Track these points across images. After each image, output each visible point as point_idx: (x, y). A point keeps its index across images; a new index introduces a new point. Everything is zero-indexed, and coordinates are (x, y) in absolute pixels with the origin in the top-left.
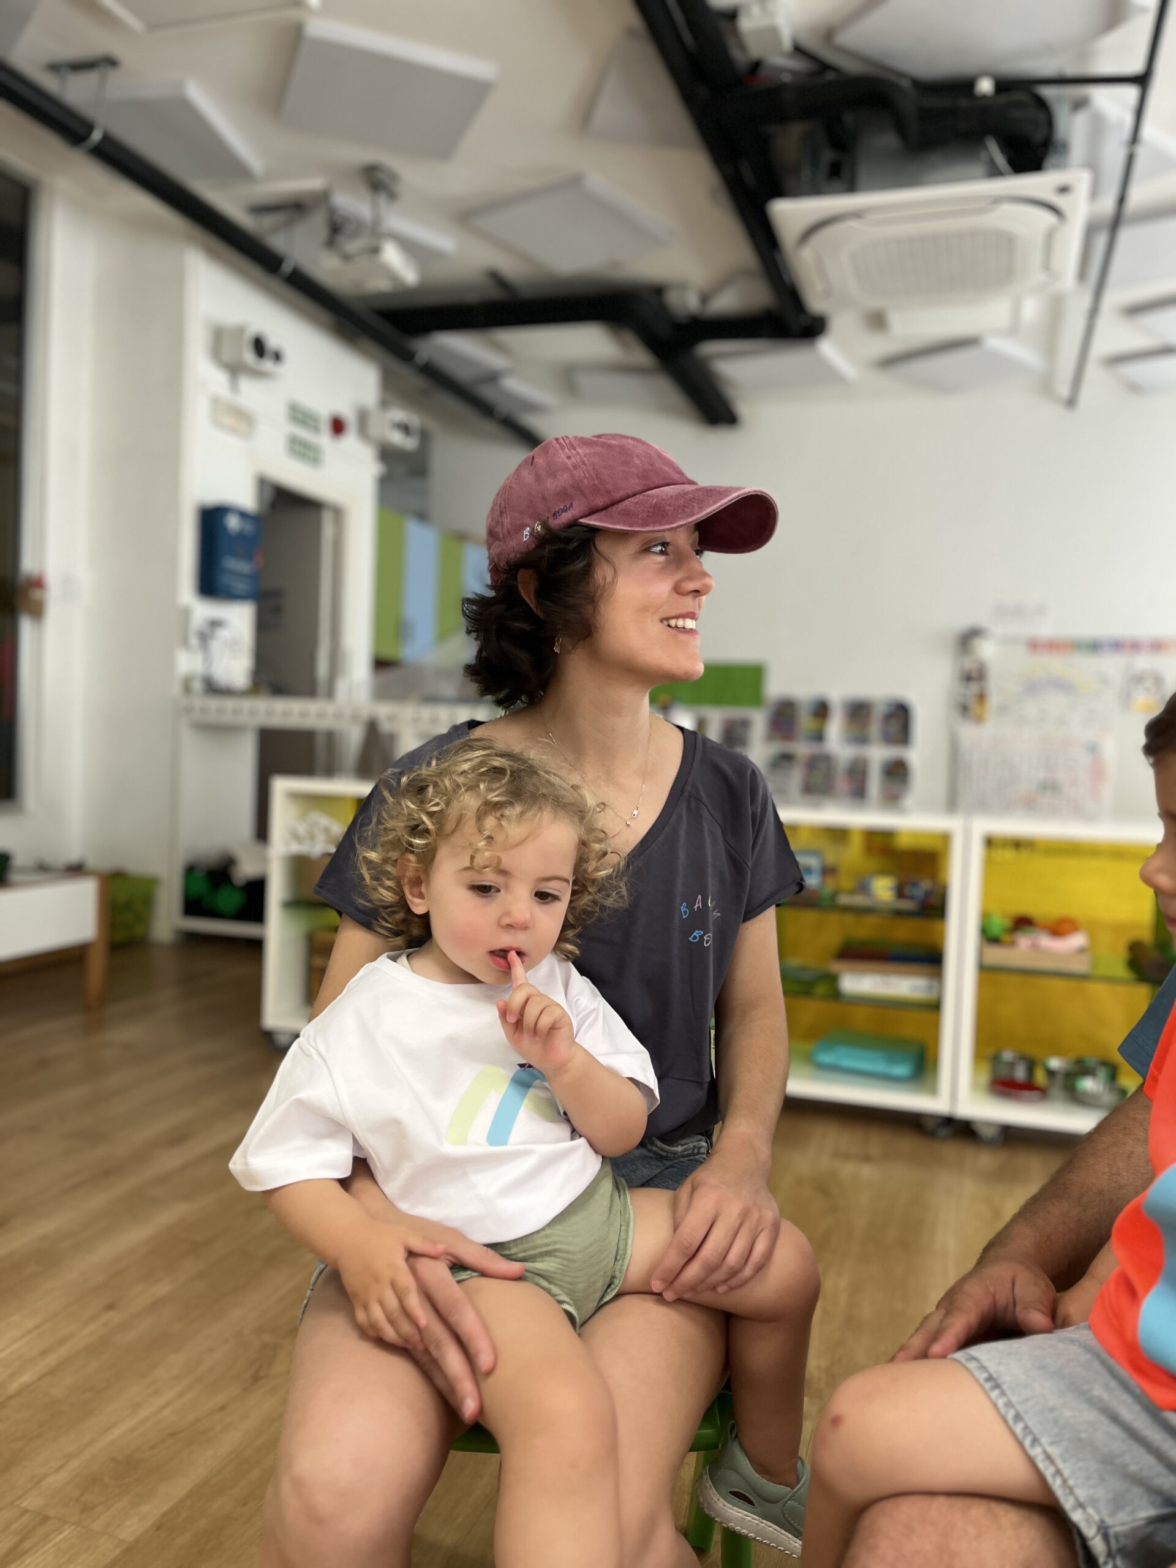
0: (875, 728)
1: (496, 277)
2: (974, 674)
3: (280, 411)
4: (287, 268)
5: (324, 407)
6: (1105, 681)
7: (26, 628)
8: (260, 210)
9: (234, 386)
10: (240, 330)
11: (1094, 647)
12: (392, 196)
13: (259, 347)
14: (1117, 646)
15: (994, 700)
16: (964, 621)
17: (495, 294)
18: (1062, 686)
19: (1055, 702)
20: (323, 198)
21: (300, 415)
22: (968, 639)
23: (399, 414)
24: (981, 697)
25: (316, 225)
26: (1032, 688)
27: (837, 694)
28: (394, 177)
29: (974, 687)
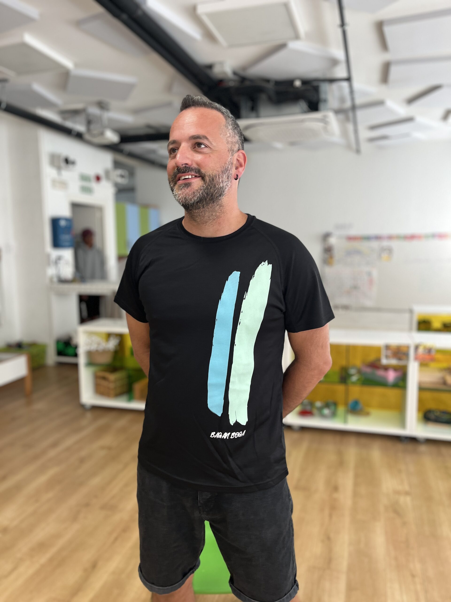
2: (329, 249)
3: (77, 178)
4: (74, 133)
5: (92, 172)
6: (373, 250)
8: (64, 112)
9: (59, 173)
10: (59, 156)
11: (368, 238)
13: (67, 161)
14: (378, 238)
15: (336, 258)
16: (325, 230)
18: (358, 252)
19: (356, 259)
20: (84, 110)
21: (84, 178)
22: (326, 236)
23: (119, 172)
24: (331, 257)
25: (82, 118)
26: (350, 253)
28: (108, 104)
29: (329, 254)
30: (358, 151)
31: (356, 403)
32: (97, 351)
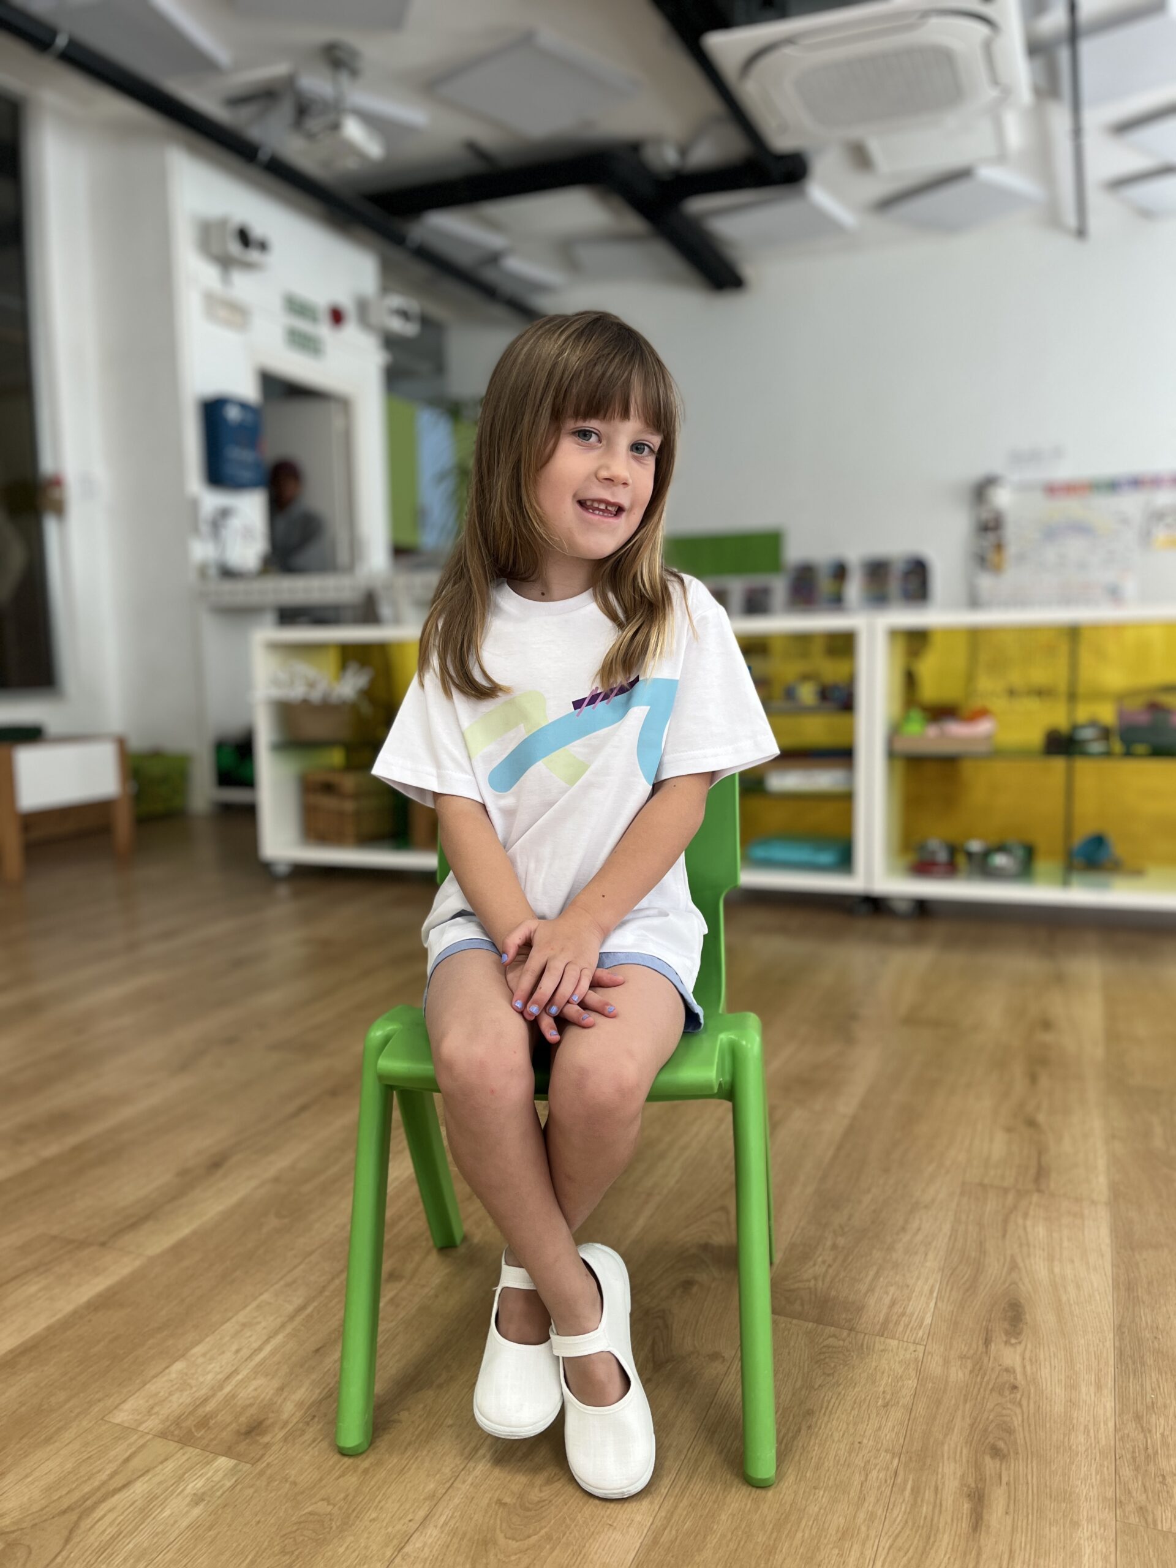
0: (894, 585)
1: (473, 148)
2: (991, 524)
3: (276, 304)
4: (263, 156)
5: (321, 297)
6: (1125, 521)
7: (51, 528)
8: (237, 101)
9: (226, 279)
10: (223, 223)
11: (1113, 486)
12: (354, 73)
13: (244, 237)
14: (1137, 483)
15: (1012, 549)
16: (977, 470)
17: (476, 166)
18: (1081, 529)
19: (1075, 547)
20: (289, 82)
21: (297, 307)
22: (981, 490)
23: (396, 301)
24: (999, 547)
25: (285, 111)
26: (1051, 533)
27: (855, 554)
28: (354, 54)
29: (991, 537)
30: (1081, 232)
31: (1098, 841)
32: (305, 703)
